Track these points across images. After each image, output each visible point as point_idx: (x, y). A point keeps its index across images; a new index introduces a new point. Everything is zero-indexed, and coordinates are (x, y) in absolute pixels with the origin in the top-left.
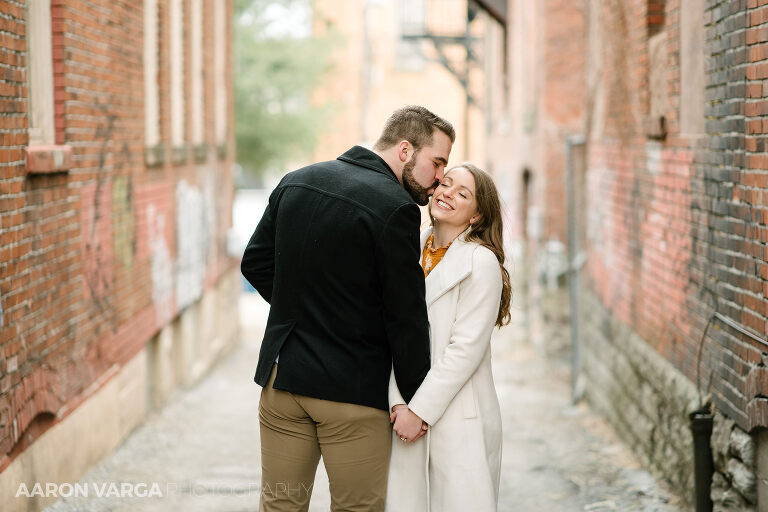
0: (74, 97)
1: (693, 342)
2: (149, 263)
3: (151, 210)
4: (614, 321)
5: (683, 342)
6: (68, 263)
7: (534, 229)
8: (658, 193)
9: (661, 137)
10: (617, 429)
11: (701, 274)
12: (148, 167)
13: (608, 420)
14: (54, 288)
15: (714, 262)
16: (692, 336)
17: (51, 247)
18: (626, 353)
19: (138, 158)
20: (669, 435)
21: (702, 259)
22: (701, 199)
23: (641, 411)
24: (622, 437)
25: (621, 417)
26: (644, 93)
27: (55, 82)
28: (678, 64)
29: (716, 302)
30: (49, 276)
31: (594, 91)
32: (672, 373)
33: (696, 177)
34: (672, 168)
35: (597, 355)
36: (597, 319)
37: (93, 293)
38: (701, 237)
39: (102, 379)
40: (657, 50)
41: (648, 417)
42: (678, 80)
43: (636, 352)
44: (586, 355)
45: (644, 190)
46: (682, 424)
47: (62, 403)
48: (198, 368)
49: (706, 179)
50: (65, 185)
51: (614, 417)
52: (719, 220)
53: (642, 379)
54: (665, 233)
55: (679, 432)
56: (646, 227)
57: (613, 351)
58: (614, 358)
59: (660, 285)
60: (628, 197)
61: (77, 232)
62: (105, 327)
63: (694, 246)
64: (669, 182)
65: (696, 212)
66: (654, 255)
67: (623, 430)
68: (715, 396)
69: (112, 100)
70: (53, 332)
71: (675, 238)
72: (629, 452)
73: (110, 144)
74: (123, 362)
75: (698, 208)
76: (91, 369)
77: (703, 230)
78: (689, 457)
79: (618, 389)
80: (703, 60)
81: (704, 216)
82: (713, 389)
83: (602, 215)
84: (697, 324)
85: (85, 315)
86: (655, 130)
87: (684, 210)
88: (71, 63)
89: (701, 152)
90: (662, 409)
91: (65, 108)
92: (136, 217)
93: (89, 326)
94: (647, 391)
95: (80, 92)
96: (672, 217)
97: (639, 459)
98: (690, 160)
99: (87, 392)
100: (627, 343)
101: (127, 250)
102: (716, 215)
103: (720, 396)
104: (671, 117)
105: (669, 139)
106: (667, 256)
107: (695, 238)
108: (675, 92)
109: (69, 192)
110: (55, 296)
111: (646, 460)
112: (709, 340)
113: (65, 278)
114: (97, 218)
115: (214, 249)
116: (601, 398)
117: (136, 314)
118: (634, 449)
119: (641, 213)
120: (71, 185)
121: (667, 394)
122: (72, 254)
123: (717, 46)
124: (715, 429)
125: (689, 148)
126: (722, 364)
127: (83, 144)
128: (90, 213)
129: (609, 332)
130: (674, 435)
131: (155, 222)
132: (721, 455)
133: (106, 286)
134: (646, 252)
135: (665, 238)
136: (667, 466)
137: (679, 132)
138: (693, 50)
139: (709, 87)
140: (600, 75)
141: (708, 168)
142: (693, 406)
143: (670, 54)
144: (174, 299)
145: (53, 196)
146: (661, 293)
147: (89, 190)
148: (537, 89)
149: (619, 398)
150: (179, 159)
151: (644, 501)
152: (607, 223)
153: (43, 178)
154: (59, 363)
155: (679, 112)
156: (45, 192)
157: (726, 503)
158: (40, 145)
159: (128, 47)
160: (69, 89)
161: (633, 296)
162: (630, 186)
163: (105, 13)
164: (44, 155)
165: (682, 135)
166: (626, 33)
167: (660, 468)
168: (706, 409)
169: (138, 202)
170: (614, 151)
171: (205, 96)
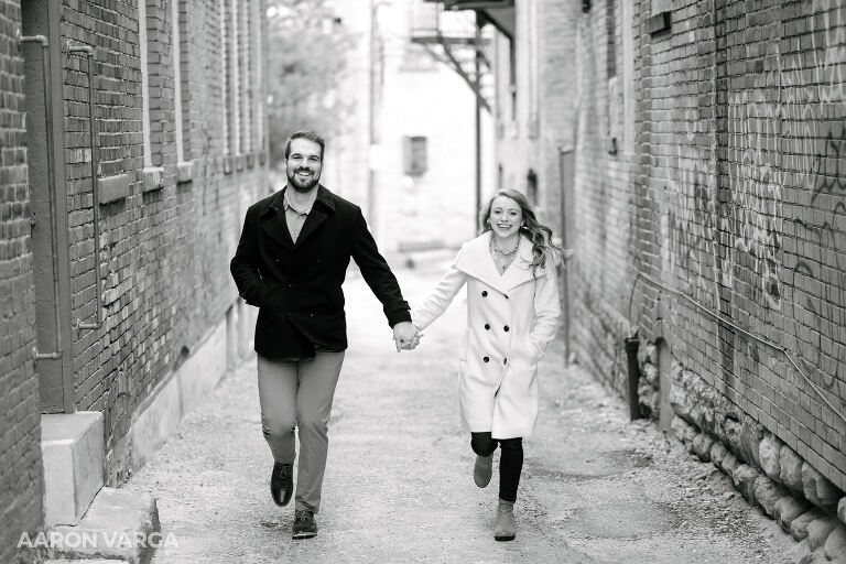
0: (193, 126)
1: (629, 294)
3: (227, 209)
4: (591, 291)
5: (625, 296)
6: (193, 245)
8: (614, 192)
9: (614, 153)
10: (594, 375)
11: (634, 247)
12: (226, 174)
13: (589, 369)
14: (188, 262)
15: (639, 238)
16: (629, 290)
17: (186, 233)
18: (598, 315)
19: (221, 168)
20: (620, 364)
21: (634, 237)
22: (633, 196)
23: (607, 354)
24: (596, 379)
25: (597, 366)
26: (607, 119)
28: (623, 102)
29: (640, 264)
30: (186, 253)
31: (579, 112)
32: (621, 318)
33: (631, 182)
34: (620, 175)
35: (582, 324)
36: (581, 293)
37: (203, 269)
38: (634, 222)
39: (208, 334)
40: (612, 89)
41: (610, 357)
42: (623, 114)
43: (603, 310)
44: (575, 325)
45: (607, 190)
47: (192, 344)
49: (635, 183)
50: (191, 190)
51: (592, 365)
52: (641, 209)
53: (607, 329)
54: (618, 221)
56: (608, 218)
57: (591, 315)
58: (592, 320)
59: (616, 259)
60: (598, 196)
61: (196, 223)
62: (209, 295)
63: (631, 229)
64: (619, 185)
65: (631, 206)
66: (612, 238)
67: (597, 373)
68: (640, 327)
69: (209, 126)
70: (188, 293)
71: (622, 224)
72: (601, 387)
73: (209, 158)
74: (217, 324)
75: (632, 203)
76: (203, 323)
77: (634, 218)
79: (594, 342)
80: (633, 103)
81: (635, 208)
82: (639, 323)
83: (584, 211)
84: (631, 281)
85: (200, 284)
86: (611, 147)
87: (626, 204)
88: (192, 102)
89: (633, 165)
90: (617, 347)
91: (188, 134)
92: (221, 215)
93: (202, 292)
94: (610, 337)
95: (195, 122)
96: (620, 210)
97: (606, 390)
98: (629, 170)
99: (202, 340)
100: (598, 306)
102: (640, 207)
103: (642, 325)
104: (619, 139)
105: (619, 154)
106: (619, 237)
107: (631, 224)
108: (621, 123)
109: (192, 195)
110: (189, 267)
111: (610, 389)
112: (636, 291)
113: (192, 256)
114: (204, 214)
116: (585, 356)
118: (603, 384)
119: (605, 207)
120: (193, 190)
121: (618, 335)
122: (195, 239)
123: (639, 95)
124: (639, 348)
125: (628, 161)
126: (643, 304)
127: (197, 160)
128: (200, 212)
129: (588, 302)
130: (622, 362)
132: (642, 363)
133: (209, 265)
134: (609, 237)
135: (617, 225)
136: (619, 386)
137: (623, 150)
138: (629, 94)
139: (635, 122)
140: (582, 99)
141: (636, 175)
142: (629, 335)
143: (619, 94)
145: (187, 197)
146: (616, 264)
147: (200, 193)
148: (539, 102)
149: (594, 350)
150: (240, 167)
151: (602, 409)
152: (587, 216)
153: (183, 184)
154: (191, 315)
155: (623, 135)
156: (184, 195)
157: (645, 394)
158: (181, 164)
159: (215, 83)
160: (191, 121)
161: (603, 271)
162: (599, 188)
163: (205, 62)
164: (184, 169)
165: (625, 153)
166: (595, 73)
167: (617, 391)
168: (636, 336)
169: (221, 202)
170: (591, 161)
171: (251, 111)
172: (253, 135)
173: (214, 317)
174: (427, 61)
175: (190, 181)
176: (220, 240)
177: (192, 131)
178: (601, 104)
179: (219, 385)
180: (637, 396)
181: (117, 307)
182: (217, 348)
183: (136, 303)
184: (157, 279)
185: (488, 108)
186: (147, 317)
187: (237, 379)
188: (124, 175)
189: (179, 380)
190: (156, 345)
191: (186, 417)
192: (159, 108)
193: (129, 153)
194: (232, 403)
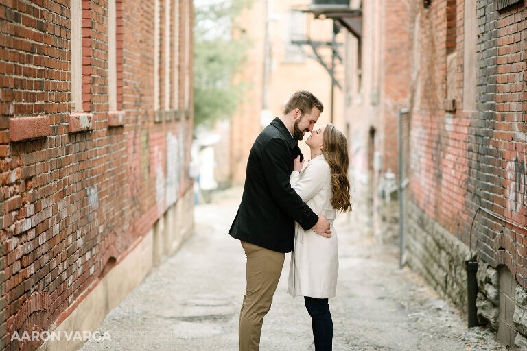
0: (126, 84)
1: (468, 224)
2: (155, 179)
3: (156, 148)
4: (425, 216)
5: (463, 225)
6: (122, 176)
7: (377, 165)
8: (451, 142)
9: (453, 112)
10: (426, 279)
11: (473, 187)
12: (156, 123)
13: (421, 274)
14: (117, 190)
15: (480, 179)
16: (468, 221)
17: (116, 167)
18: (432, 235)
19: (151, 118)
20: (455, 277)
21: (473, 179)
22: (473, 146)
23: (440, 266)
24: (429, 283)
25: (429, 272)
26: (444, 86)
27: (117, 76)
28: (463, 71)
29: (480, 201)
30: (115, 183)
31: (416, 83)
32: (457, 242)
33: (471, 134)
34: (458, 129)
35: (415, 238)
36: (415, 216)
37: (132, 194)
38: (473, 167)
39: (135, 243)
40: (451, 62)
41: (443, 269)
42: (463, 80)
43: (437, 232)
44: (408, 238)
45: (443, 141)
46: (462, 270)
47: (119, 254)
48: (175, 244)
49: (476, 135)
50: (121, 133)
51: (425, 272)
52: (482, 156)
53: (440, 248)
54: (454, 166)
55: (460, 274)
56: (444, 162)
57: (425, 234)
58: (425, 237)
59: (451, 194)
60: (434, 145)
61: (126, 159)
62: (137, 214)
63: (470, 171)
64: (457, 136)
65: (471, 153)
66: (449, 178)
67: (429, 278)
68: (479, 252)
69: (141, 85)
70: (116, 214)
71: (459, 168)
72: (433, 290)
73: (140, 110)
74: (144, 235)
75: (472, 151)
76: (131, 236)
77: (474, 163)
78: (465, 287)
79: (427, 255)
80: (475, 70)
81: (475, 154)
82: (478, 248)
83: (419, 156)
84: (470, 214)
85: (129, 206)
86: (450, 107)
87: (465, 151)
88: (125, 65)
89: (473, 120)
90: (451, 264)
91: (122, 90)
92: (150, 153)
93: (130, 212)
94: (444, 254)
95: (128, 81)
96: (458, 156)
97: (438, 294)
98: (468, 124)
99: (129, 249)
100: (433, 228)
101: (146, 171)
102: (481, 154)
103: (482, 251)
104: (458, 100)
105: (457, 112)
106: (455, 177)
107: (470, 167)
108: (461, 87)
109: (123, 137)
110: (118, 193)
111: (442, 293)
112: (476, 222)
113: (121, 185)
114: (134, 152)
115: (183, 173)
116: (417, 263)
117: (149, 208)
118: (435, 289)
119: (442, 154)
120: (124, 133)
121: (454, 254)
122: (124, 171)
123: (482, 64)
124: (479, 269)
125: (468, 118)
126: (483, 234)
127: (129, 110)
128: (131, 150)
129: (422, 224)
130: (458, 276)
131: (158, 156)
132: (481, 282)
133: (137, 191)
134: (444, 176)
135: (454, 168)
136: (453, 294)
137: (462, 109)
138: (471, 64)
139: (478, 86)
140: (419, 73)
141: (477, 129)
142: (468, 258)
143: (458, 66)
144: (165, 201)
145: (117, 138)
146: (451, 198)
147: (131, 136)
148: (379, 79)
149: (428, 261)
150: (168, 118)
151: (441, 312)
152: (422, 160)
153: (114, 129)
154: (118, 231)
155: (462, 98)
156: (114, 137)
157: (483, 308)
158: (113, 111)
159: (148, 55)
160: (124, 80)
161: (437, 202)
162: (435, 138)
163: (139, 36)
164: (115, 116)
165: (464, 111)
166: (434, 52)
167: (450, 296)
168: (474, 259)
169: (151, 143)
170: (428, 118)
171: (180, 81)
172: (181, 97)
173: (142, 229)
174: (299, 58)
175: (121, 126)
176: (149, 172)
177: (125, 87)
178: (438, 75)
179: (144, 281)
180: (476, 309)
181: (32, 234)
182: (144, 253)
183: (57, 229)
184: (83, 205)
185: (340, 87)
186: (70, 239)
187: (160, 274)
188: (46, 117)
189: (106, 285)
190: (80, 261)
191: (110, 313)
192: (90, 65)
193: (53, 98)
194: (151, 299)
